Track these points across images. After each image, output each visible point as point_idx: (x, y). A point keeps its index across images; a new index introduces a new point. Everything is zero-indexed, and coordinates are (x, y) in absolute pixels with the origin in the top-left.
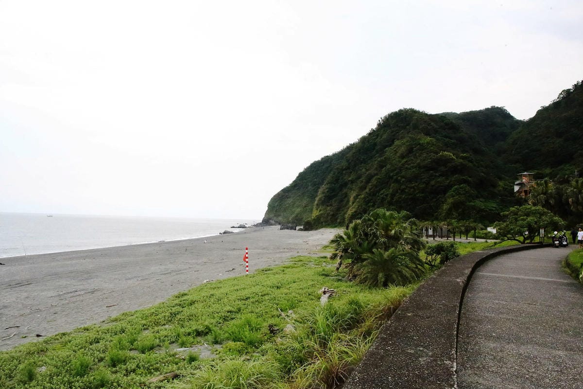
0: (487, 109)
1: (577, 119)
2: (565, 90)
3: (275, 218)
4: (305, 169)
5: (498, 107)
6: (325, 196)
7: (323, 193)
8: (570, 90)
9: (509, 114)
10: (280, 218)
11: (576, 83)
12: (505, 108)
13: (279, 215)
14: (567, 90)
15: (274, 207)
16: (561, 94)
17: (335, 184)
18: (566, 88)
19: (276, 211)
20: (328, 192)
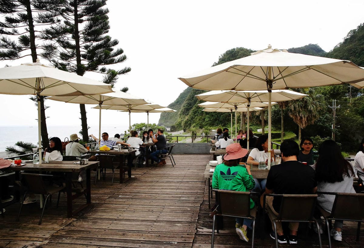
0: (306, 46)
1: (355, 50)
2: (352, 30)
3: (164, 123)
4: (184, 91)
5: (313, 45)
6: (185, 109)
7: (184, 107)
8: (355, 30)
9: (321, 49)
10: (168, 123)
11: (359, 25)
12: (318, 45)
13: (167, 122)
14: (354, 30)
15: (164, 116)
16: (349, 33)
17: (191, 100)
18: (353, 29)
19: (165, 119)
20: (186, 106)
